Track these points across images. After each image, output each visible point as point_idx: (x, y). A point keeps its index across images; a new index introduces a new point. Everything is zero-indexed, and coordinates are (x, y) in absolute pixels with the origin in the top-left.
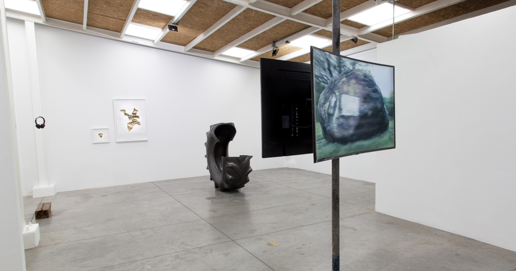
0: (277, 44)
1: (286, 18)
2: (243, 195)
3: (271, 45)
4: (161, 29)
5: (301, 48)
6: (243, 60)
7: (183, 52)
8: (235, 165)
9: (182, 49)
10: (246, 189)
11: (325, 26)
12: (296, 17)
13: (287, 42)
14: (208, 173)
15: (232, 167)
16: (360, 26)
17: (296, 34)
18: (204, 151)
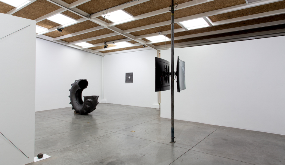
0: (107, 43)
1: (120, 34)
2: (91, 116)
3: (104, 43)
4: (47, 29)
5: (116, 46)
6: (84, 48)
7: (52, 41)
8: (91, 100)
9: (52, 39)
10: (93, 113)
11: (135, 39)
12: (125, 34)
13: (113, 43)
14: (71, 105)
15: (90, 102)
16: (147, 41)
17: (119, 40)
18: (69, 93)
